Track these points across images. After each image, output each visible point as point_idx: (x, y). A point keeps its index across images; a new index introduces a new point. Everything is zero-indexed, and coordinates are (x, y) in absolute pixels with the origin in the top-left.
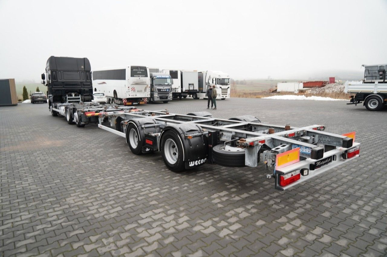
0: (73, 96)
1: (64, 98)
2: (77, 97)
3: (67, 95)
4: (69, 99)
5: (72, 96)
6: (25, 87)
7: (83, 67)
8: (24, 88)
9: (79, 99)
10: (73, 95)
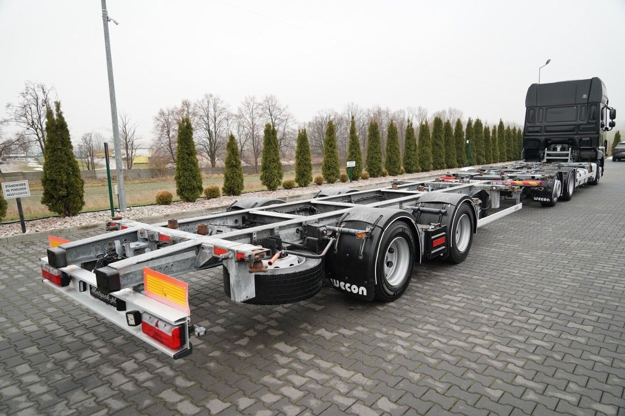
0: (559, 151)
1: (541, 152)
2: (565, 152)
3: (546, 149)
4: (548, 155)
5: (555, 149)
6: (618, 132)
7: (585, 96)
8: (616, 134)
9: (567, 155)
10: (559, 148)
